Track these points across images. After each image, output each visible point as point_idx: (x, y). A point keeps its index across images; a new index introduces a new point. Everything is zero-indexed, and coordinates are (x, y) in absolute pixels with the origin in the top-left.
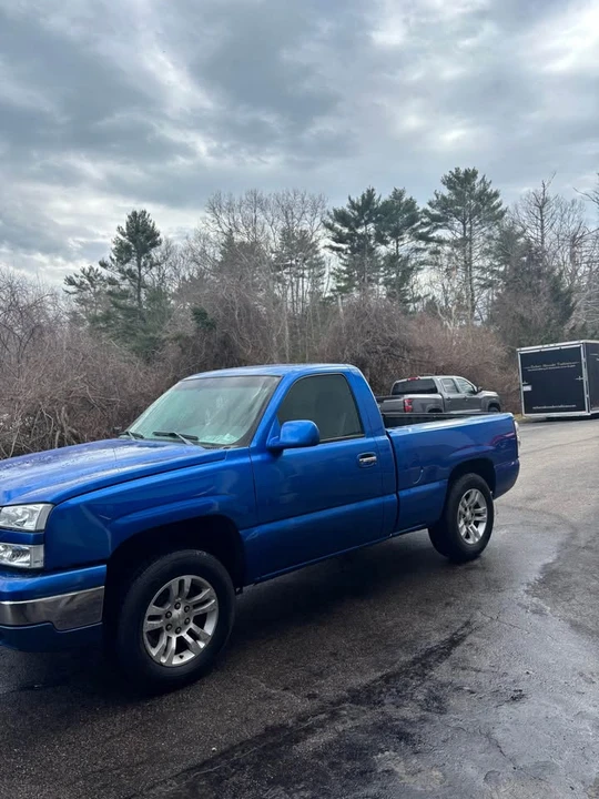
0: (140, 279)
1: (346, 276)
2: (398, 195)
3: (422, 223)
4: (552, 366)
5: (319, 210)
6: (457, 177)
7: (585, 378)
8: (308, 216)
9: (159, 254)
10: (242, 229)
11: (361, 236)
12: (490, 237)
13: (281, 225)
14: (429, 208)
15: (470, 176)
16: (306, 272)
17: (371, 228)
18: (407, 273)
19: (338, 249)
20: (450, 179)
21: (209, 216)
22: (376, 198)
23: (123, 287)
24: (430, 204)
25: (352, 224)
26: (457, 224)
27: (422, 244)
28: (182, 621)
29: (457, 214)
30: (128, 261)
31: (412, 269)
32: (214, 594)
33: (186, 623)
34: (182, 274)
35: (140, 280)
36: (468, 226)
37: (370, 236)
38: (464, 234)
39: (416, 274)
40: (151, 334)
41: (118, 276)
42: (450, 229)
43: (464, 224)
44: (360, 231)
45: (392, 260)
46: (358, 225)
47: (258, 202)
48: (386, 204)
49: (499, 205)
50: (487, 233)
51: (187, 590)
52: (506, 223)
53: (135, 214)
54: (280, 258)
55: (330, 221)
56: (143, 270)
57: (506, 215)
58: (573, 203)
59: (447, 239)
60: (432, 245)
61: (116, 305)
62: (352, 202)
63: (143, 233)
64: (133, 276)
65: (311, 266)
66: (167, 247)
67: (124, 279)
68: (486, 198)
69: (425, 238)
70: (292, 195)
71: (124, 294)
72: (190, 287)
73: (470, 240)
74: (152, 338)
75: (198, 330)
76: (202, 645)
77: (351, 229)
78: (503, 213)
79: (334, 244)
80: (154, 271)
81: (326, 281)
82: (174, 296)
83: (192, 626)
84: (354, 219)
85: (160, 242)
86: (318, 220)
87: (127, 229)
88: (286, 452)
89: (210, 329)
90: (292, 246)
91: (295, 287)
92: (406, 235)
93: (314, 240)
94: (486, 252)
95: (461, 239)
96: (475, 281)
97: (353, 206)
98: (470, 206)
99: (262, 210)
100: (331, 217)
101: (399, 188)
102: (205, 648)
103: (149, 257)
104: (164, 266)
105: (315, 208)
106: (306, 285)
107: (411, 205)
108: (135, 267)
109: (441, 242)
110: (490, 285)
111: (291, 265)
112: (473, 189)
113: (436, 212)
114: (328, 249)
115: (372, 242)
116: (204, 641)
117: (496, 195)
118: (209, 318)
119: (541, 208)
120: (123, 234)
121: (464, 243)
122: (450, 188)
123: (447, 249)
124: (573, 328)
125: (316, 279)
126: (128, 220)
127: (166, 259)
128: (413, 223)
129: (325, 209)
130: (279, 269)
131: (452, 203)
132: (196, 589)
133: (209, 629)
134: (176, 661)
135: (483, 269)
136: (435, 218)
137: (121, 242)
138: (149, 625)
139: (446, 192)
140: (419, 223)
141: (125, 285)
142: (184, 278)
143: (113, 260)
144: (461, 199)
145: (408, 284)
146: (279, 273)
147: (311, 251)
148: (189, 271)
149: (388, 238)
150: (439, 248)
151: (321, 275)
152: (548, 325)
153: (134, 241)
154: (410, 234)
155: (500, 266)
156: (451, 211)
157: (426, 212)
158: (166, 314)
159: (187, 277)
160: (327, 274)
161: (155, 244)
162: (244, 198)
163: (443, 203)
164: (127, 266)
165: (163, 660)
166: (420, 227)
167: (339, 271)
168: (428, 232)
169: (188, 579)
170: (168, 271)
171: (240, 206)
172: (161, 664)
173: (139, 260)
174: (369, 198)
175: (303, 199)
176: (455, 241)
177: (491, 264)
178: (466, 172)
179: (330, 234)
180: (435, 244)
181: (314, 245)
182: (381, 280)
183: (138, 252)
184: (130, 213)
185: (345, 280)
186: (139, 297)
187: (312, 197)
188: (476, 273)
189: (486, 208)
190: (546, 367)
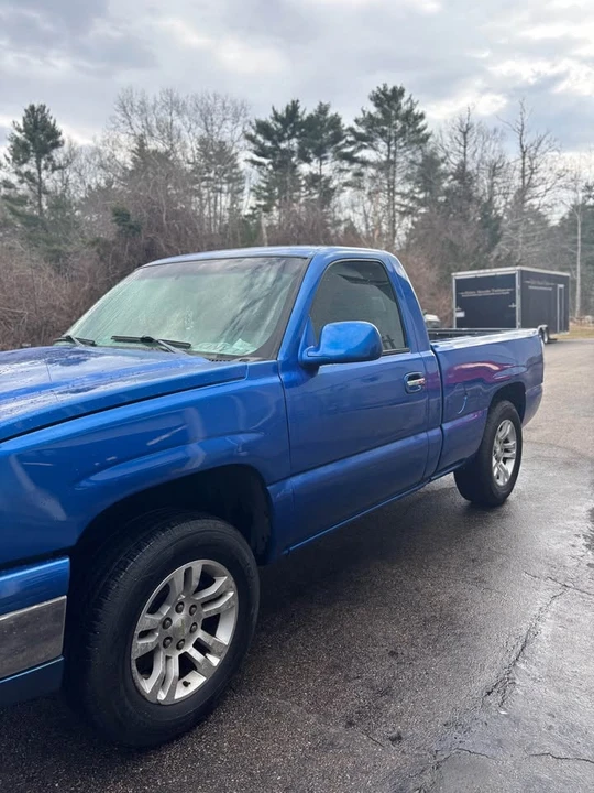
0: (40, 184)
1: (266, 194)
2: (323, 110)
3: (347, 142)
4: (487, 293)
5: (241, 118)
6: (384, 93)
7: (517, 305)
8: (229, 124)
9: (61, 156)
10: (157, 133)
11: (284, 152)
12: (413, 162)
13: (200, 131)
14: (355, 126)
15: (397, 94)
16: (225, 187)
17: (294, 142)
18: (328, 194)
19: (260, 164)
20: (377, 95)
21: (118, 115)
22: (300, 111)
23: (20, 192)
24: (356, 121)
25: (275, 137)
26: (382, 145)
27: (346, 165)
28: (187, 630)
29: (383, 134)
30: (25, 161)
31: (334, 190)
32: (233, 585)
33: (192, 631)
34: (88, 182)
35: (40, 186)
36: (393, 148)
37: (293, 152)
38: (389, 156)
39: (338, 196)
40: (55, 246)
41: (14, 179)
42: (375, 149)
43: (389, 146)
44: (283, 145)
45: (314, 180)
46: (282, 139)
47: (175, 105)
48: (310, 118)
49: (424, 128)
50: (411, 157)
51: (195, 583)
52: (429, 148)
53: (32, 108)
54: (197, 170)
55: (253, 133)
56: (44, 174)
57: (430, 140)
58: (495, 131)
59: (372, 160)
60: (356, 166)
61: (13, 212)
62: (276, 113)
63: (43, 130)
64: (32, 179)
65: (230, 180)
66: (71, 149)
67: (21, 182)
68: (412, 119)
69: (350, 158)
70: (212, 98)
71: (22, 200)
72: (98, 196)
73: (393, 163)
74: (55, 251)
75: (119, 233)
76: (215, 661)
77: (274, 142)
78: (427, 136)
79: (256, 158)
80: (56, 174)
81: (245, 197)
82: (79, 206)
83: (201, 634)
84: (277, 133)
85: (63, 142)
86: (240, 129)
87: (25, 125)
88: (324, 369)
89: (134, 234)
90: (210, 157)
91: (213, 201)
92: (330, 154)
93: (234, 151)
94: (408, 178)
95: (385, 162)
96: (397, 207)
97: (277, 117)
98: (395, 127)
99: (179, 113)
100: (253, 127)
101: (325, 102)
102: (221, 665)
103: (50, 159)
104: (68, 170)
105: (236, 116)
106: (225, 200)
107: (336, 121)
108: (33, 170)
109: (365, 163)
110: (409, 212)
111: (209, 179)
112: (400, 108)
113: (361, 130)
114: (249, 163)
115: (293, 159)
116: (218, 655)
117: (422, 116)
118: (133, 219)
119: (465, 134)
120: (19, 130)
121: (387, 166)
122: (377, 105)
123: (371, 171)
124: (498, 257)
125: (236, 194)
126: (24, 114)
127: (69, 162)
128: (337, 142)
129: (248, 118)
130: (195, 181)
131: (379, 122)
132: (207, 579)
133: (224, 635)
134: (181, 693)
135: (403, 195)
136: (360, 137)
137: (17, 140)
138: (140, 646)
139: (373, 109)
140: (343, 142)
141: (23, 189)
142: (90, 187)
143: (8, 159)
144: (387, 119)
145: (329, 206)
146: (196, 187)
147: (229, 164)
148: (97, 179)
149: (311, 156)
150: (363, 170)
151: (241, 191)
152: (476, 252)
153: (32, 140)
154: (334, 153)
155: (420, 192)
156: (377, 131)
157: (351, 130)
158: (71, 225)
159: (93, 187)
160: (246, 190)
161: (57, 145)
162: (158, 100)
163: (370, 121)
164: (25, 168)
165: (162, 696)
166: (344, 146)
167: (260, 188)
168: (353, 152)
169: (197, 566)
170: (72, 176)
171: (154, 108)
172: (159, 704)
173: (38, 162)
174: (293, 109)
175: (224, 103)
176: (379, 163)
177: (412, 191)
178: (394, 89)
179: (252, 146)
180: (359, 165)
181: (233, 158)
182: (302, 200)
183: (38, 152)
184: (27, 107)
185: (265, 198)
186: (40, 205)
187: (234, 103)
188: (398, 199)
189: (411, 130)
190: (480, 293)
